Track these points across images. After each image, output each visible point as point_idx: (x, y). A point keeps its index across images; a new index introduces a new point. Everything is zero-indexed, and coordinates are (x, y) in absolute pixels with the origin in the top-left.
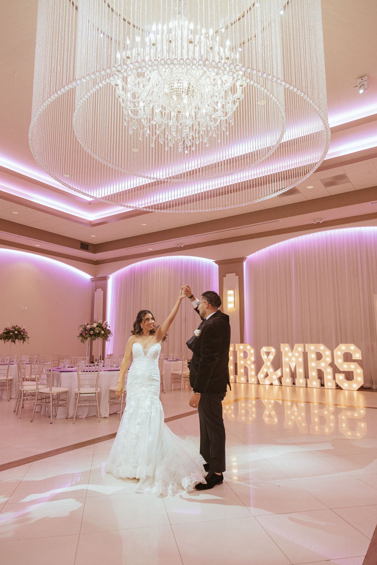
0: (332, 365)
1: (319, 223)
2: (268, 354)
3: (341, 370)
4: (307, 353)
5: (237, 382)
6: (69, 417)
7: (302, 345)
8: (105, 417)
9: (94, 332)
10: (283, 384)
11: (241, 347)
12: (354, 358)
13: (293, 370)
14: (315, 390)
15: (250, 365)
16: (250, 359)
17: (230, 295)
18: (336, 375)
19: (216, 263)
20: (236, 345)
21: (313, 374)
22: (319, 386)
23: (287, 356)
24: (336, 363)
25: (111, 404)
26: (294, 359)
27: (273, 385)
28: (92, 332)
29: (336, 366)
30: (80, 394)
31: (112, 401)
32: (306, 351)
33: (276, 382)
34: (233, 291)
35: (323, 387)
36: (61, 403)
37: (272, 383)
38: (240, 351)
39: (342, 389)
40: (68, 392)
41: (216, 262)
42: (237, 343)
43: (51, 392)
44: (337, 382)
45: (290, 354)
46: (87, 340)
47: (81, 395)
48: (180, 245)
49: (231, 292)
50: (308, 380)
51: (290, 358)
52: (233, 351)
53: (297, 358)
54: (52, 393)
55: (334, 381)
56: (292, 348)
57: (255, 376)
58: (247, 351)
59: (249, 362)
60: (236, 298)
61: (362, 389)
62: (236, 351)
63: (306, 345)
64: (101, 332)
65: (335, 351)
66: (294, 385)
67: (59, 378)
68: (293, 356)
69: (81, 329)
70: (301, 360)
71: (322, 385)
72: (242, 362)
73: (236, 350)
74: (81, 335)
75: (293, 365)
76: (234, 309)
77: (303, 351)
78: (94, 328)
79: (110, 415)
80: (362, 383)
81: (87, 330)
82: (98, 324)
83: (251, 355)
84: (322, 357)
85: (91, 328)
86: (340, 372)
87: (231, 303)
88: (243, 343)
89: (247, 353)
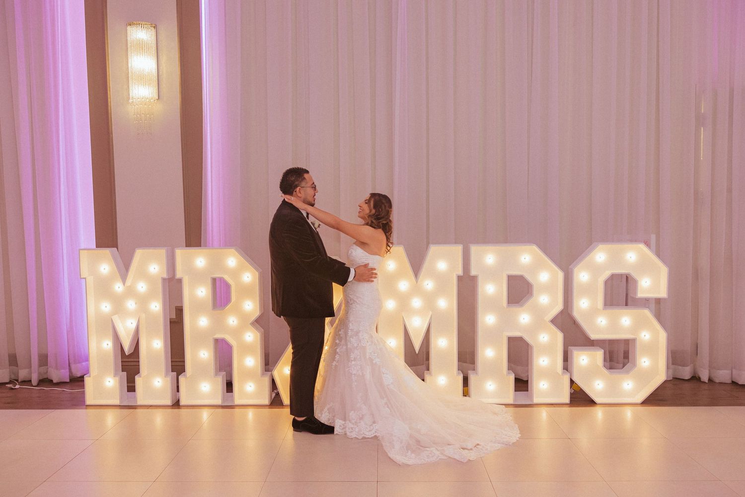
3: (593, 336)
4: (474, 279)
5: (182, 403)
7: (458, 249)
11: (200, 260)
12: (640, 295)
13: (417, 345)
15: (238, 332)
16: (238, 311)
17: (141, 47)
20: (177, 253)
21: (492, 354)
22: (508, 396)
23: (393, 292)
24: (576, 315)
26: (417, 303)
29: (575, 322)
32: (473, 272)
34: (153, 31)
38: (198, 277)
39: (591, 402)
42: (179, 246)
44: (574, 379)
45: (404, 286)
49: (141, 34)
50: (471, 374)
51: (403, 300)
52: (164, 280)
53: (430, 299)
55: (566, 375)
56: (416, 265)
57: (263, 374)
58: (227, 278)
59: (233, 322)
60: (163, 59)
61: (654, 399)
62: (180, 281)
63: (474, 249)
65: (576, 271)
70: (447, 304)
72: (203, 322)
73: (178, 276)
75: (417, 325)
76: (158, 108)
77: (461, 273)
80: (661, 377)
83: (245, 291)
86: (589, 343)
87: (142, 79)
88: (198, 244)
89: (228, 286)
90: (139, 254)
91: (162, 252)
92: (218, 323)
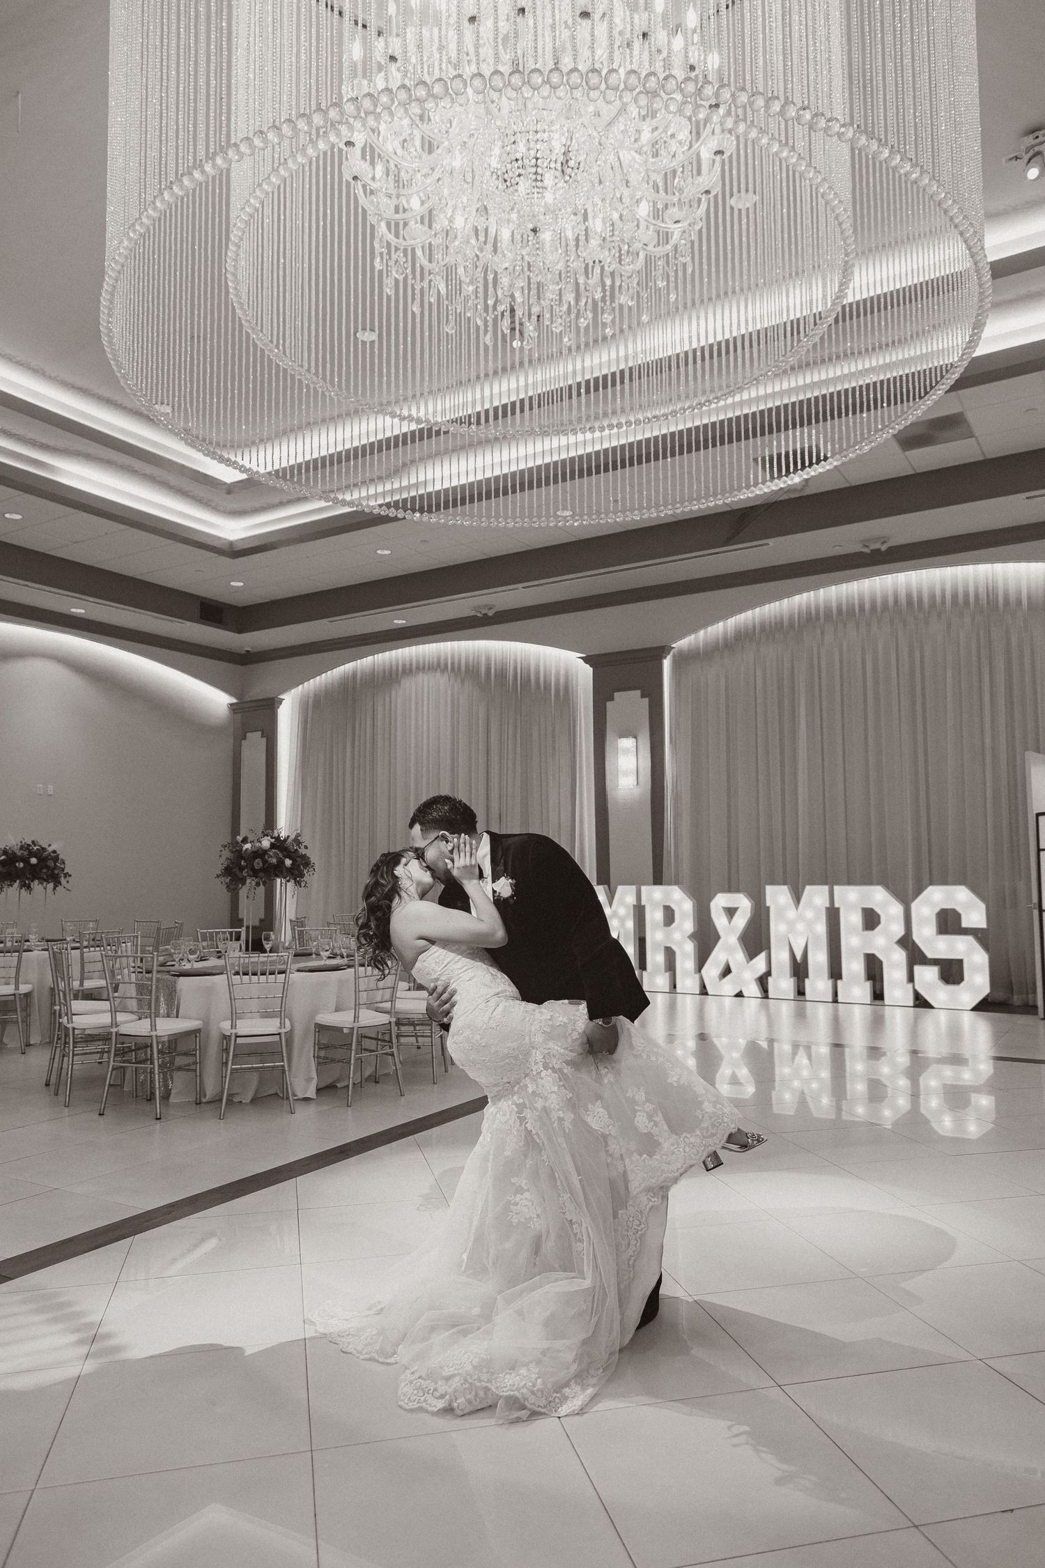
0: (906, 942)
1: (879, 550)
2: (731, 912)
3: (930, 955)
4: (838, 909)
6: (204, 1100)
7: (826, 888)
8: (306, 1099)
9: (264, 864)
10: (771, 995)
11: (659, 893)
12: (964, 925)
13: (799, 957)
14: (857, 1010)
15: (681, 944)
16: (681, 928)
17: (626, 751)
18: (917, 969)
19: (586, 662)
20: (644, 888)
21: (853, 967)
22: (868, 999)
23: (782, 917)
24: (915, 938)
25: (322, 1063)
26: (800, 927)
27: (743, 996)
28: (258, 864)
29: (914, 942)
30: (237, 1037)
31: (322, 1053)
32: (837, 905)
33: (753, 990)
34: (634, 740)
35: (878, 1002)
36: (179, 1061)
37: (741, 992)
38: (655, 905)
39: (931, 1007)
40: (199, 1031)
41: (586, 660)
42: (645, 884)
43: (154, 1033)
44: (917, 988)
45: (791, 913)
46: (244, 884)
47: (239, 1041)
48: (484, 612)
49: (627, 743)
50: (839, 982)
51: (791, 925)
52: (635, 906)
53: (810, 925)
54: (157, 1036)
55: (910, 985)
56: (797, 897)
57: (695, 972)
58: (673, 906)
59: (677, 936)
60: (641, 759)
61: (983, 1006)
62: (644, 907)
63: (836, 888)
64: (283, 863)
65: (914, 906)
66: (801, 998)
67: (172, 994)
68: (801, 918)
69: (227, 854)
70: (821, 928)
71: (878, 995)
72: (659, 936)
73: (643, 904)
74: (228, 871)
75: (799, 944)
76: (637, 792)
77: (828, 905)
78: (265, 852)
79: (319, 1090)
80: (985, 990)
81: (242, 857)
82: (273, 840)
83: (684, 916)
84: (879, 923)
85: (253, 852)
86: (926, 961)
87: (627, 772)
88: (661, 884)
89: (673, 911)
90: (620, 888)
91: (634, 887)
92: (668, 936)
